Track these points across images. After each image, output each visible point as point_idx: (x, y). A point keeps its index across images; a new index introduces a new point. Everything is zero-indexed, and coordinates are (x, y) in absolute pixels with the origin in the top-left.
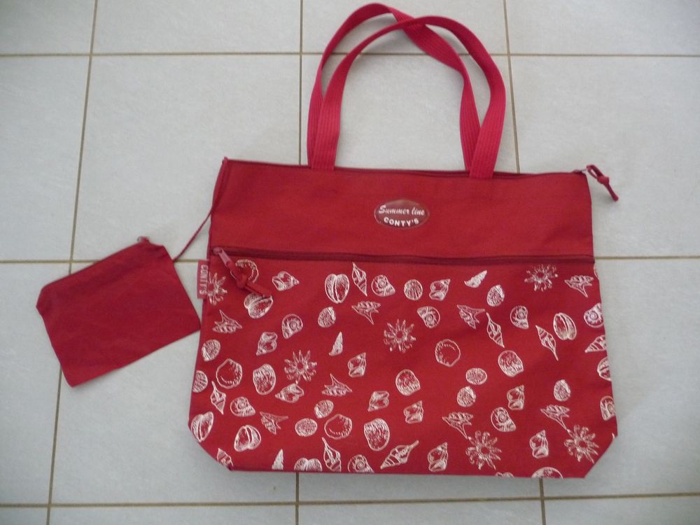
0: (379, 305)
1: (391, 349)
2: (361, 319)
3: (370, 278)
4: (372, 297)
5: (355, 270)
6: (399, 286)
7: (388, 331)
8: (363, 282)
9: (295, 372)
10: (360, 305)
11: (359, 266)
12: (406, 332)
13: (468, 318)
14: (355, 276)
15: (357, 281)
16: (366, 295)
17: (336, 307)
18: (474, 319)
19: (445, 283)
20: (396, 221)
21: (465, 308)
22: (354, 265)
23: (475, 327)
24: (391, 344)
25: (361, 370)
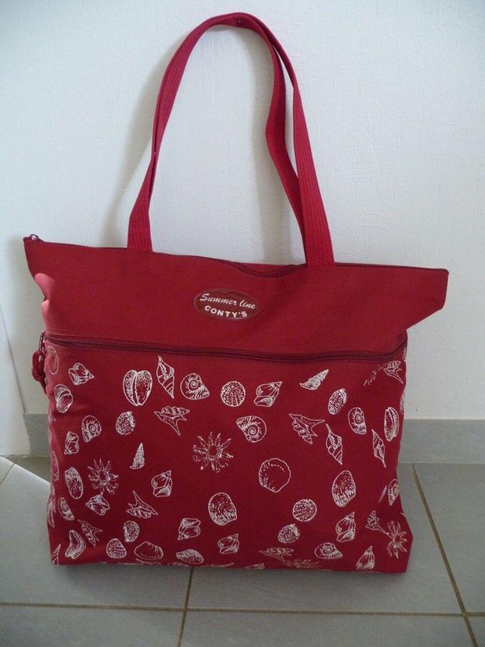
0: (188, 411)
1: (202, 468)
2: (166, 429)
3: (179, 376)
4: (180, 401)
5: (161, 364)
6: (214, 388)
7: (199, 445)
8: (170, 380)
9: (99, 482)
10: (165, 410)
11: (165, 360)
12: (221, 448)
13: (303, 431)
14: (160, 373)
15: (162, 380)
16: (173, 397)
17: (136, 411)
18: (311, 433)
19: (275, 386)
20: (219, 311)
21: (299, 417)
22: (160, 359)
23: (311, 443)
24: (202, 461)
25: (167, 490)
